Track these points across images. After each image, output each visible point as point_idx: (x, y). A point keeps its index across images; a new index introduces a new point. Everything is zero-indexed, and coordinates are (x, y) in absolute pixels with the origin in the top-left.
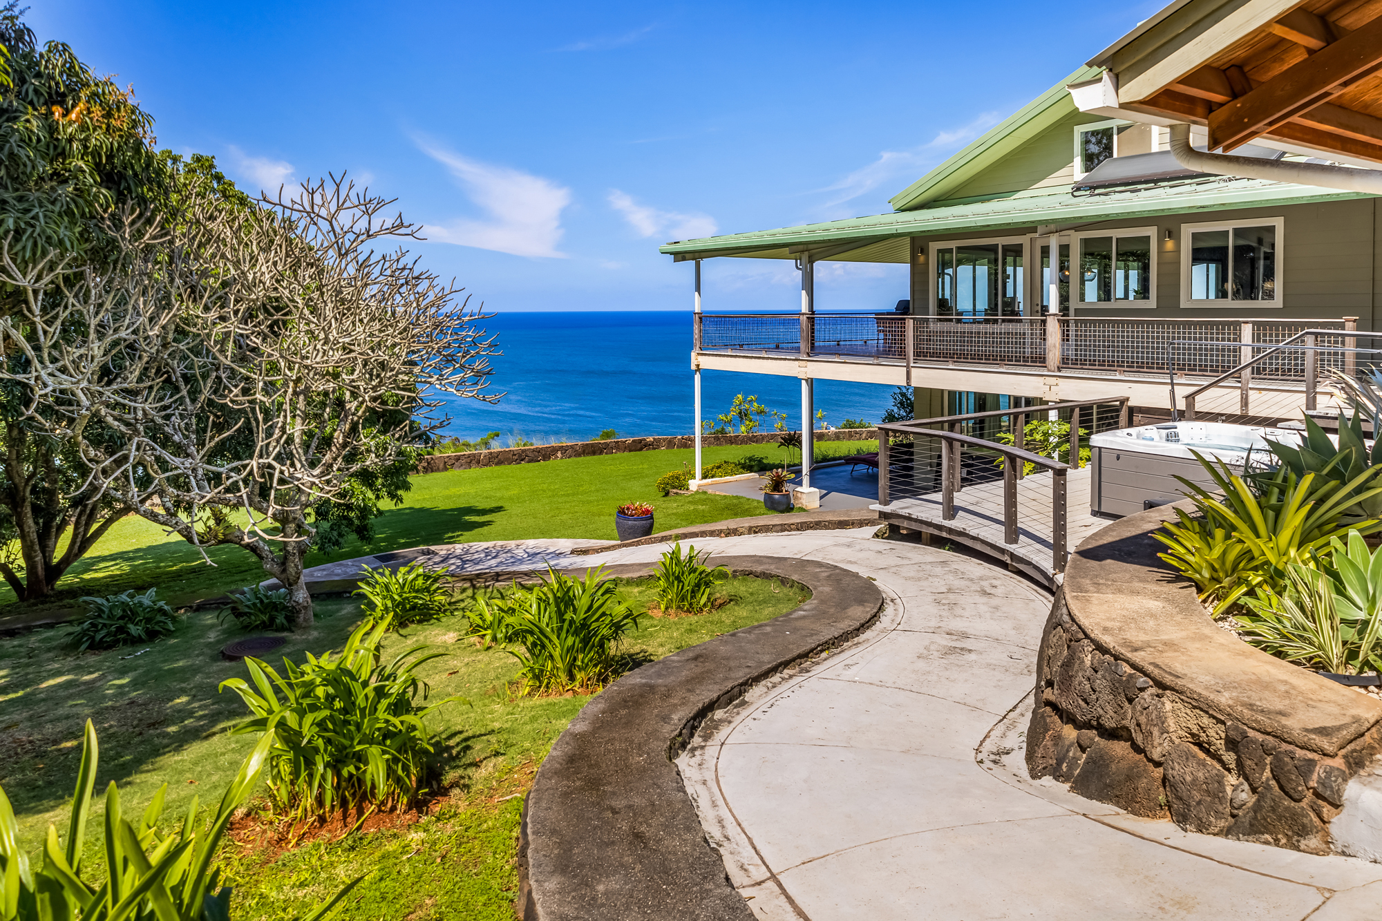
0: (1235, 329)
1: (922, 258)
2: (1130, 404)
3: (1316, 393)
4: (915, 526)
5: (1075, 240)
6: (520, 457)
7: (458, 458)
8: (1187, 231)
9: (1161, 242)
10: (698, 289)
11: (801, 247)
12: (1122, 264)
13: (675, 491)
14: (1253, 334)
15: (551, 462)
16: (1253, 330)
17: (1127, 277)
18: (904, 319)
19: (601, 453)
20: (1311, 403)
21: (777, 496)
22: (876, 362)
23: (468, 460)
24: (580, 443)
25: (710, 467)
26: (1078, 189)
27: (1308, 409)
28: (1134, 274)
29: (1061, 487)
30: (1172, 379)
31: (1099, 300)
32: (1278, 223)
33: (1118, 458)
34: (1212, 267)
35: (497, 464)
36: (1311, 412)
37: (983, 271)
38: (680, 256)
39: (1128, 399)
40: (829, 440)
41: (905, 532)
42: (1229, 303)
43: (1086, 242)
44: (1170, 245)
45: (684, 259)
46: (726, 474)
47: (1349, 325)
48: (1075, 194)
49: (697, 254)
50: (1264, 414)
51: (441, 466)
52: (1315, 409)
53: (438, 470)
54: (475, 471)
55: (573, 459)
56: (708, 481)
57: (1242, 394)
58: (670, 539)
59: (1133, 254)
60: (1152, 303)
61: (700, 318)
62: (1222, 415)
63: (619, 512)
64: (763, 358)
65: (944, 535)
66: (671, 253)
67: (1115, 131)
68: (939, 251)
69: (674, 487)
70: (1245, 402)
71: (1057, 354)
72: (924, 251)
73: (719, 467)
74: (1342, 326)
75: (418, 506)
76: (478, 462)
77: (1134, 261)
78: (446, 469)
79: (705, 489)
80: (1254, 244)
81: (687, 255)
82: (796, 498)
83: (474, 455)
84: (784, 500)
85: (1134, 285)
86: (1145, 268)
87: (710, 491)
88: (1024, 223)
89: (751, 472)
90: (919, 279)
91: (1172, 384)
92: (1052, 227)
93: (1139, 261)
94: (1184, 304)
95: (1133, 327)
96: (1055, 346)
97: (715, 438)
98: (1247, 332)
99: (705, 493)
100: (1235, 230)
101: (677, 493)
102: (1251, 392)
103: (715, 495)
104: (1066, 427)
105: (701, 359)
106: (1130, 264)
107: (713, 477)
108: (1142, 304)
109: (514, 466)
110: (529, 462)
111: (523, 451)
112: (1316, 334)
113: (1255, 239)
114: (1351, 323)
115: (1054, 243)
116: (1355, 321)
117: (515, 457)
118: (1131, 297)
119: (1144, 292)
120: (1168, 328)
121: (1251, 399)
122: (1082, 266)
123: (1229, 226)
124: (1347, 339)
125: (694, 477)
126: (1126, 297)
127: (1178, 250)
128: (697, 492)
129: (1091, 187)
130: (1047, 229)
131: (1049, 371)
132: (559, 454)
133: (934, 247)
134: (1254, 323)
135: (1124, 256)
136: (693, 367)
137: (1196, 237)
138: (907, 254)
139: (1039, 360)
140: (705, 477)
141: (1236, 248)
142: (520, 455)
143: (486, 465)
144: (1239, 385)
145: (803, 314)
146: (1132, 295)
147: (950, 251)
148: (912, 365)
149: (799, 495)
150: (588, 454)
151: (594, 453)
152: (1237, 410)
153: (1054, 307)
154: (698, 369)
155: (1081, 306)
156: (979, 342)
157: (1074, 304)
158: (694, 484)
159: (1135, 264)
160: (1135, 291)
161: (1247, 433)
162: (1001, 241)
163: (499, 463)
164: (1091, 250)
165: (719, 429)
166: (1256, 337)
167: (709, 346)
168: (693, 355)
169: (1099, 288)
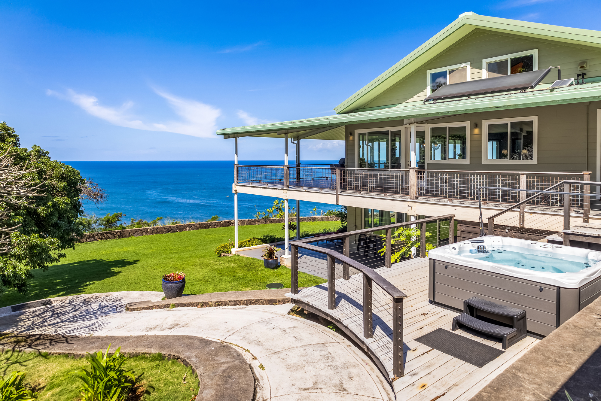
0: (516, 178)
1: (351, 138)
2: (455, 218)
3: (570, 217)
4: (311, 311)
5: (427, 128)
6: (168, 230)
7: (136, 231)
8: (486, 123)
9: (472, 129)
10: (236, 152)
11: (284, 131)
12: (452, 141)
13: (224, 254)
14: (527, 181)
15: (184, 232)
16: (527, 178)
17: (455, 147)
18: (335, 169)
19: (209, 227)
20: (567, 225)
21: (270, 260)
22: (321, 191)
23: (142, 232)
24: (198, 223)
25: (243, 241)
26: (427, 100)
27: (565, 229)
28: (458, 146)
29: (399, 311)
30: (480, 205)
31: (442, 159)
32: (535, 119)
33: (446, 268)
34: (495, 143)
35: (156, 233)
36: (567, 231)
37: (383, 144)
38: (227, 136)
39: (454, 216)
40: (318, 221)
41: (306, 313)
42: (507, 161)
43: (433, 130)
44: (476, 131)
45: (229, 137)
46: (252, 245)
47: (586, 177)
48: (425, 103)
49: (236, 135)
50: (534, 227)
51: (128, 235)
52: (569, 229)
53: (126, 237)
54: (145, 237)
55: (195, 231)
56: (242, 249)
57: (520, 215)
58: (169, 306)
59: (458, 137)
60: (467, 161)
61: (237, 167)
62: (508, 226)
63: (164, 278)
64: (266, 188)
65: (329, 319)
66: (222, 134)
67: (448, 72)
68: (360, 134)
69: (224, 252)
70: (522, 220)
71: (415, 189)
72: (352, 134)
73: (249, 241)
74: (582, 178)
75: (98, 259)
76: (147, 233)
77: (458, 140)
78: (130, 236)
79: (238, 253)
80: (518, 131)
81: (231, 136)
82: (281, 261)
83: (145, 229)
84: (274, 262)
85: (458, 151)
86: (464, 143)
87: (241, 255)
88: (396, 117)
89: (266, 243)
90: (349, 148)
91: (480, 208)
92: (412, 120)
93: (460, 140)
94: (484, 162)
95: (457, 176)
96: (414, 185)
97: (264, 220)
98: (523, 180)
99: (239, 255)
100: (511, 123)
101: (224, 255)
102: (525, 214)
103: (243, 257)
104: (419, 233)
105: (237, 187)
106: (456, 141)
107: (244, 246)
108: (462, 162)
109: (164, 234)
110: (173, 232)
111: (170, 227)
112: (570, 183)
113: (519, 129)
114: (587, 176)
115: (413, 129)
116: (589, 174)
117: (166, 230)
118: (457, 158)
119: (463, 156)
120: (477, 176)
121: (525, 218)
122: (431, 142)
123: (508, 121)
124: (585, 186)
125: (234, 247)
126: (455, 158)
127: (481, 134)
128: (235, 255)
129: (435, 100)
130: (409, 121)
131: (411, 199)
132: (188, 228)
133: (357, 132)
134: (527, 174)
135: (454, 137)
136: (234, 192)
137: (490, 126)
138: (344, 136)
139: (406, 191)
140: (240, 246)
141: (512, 133)
142: (168, 229)
143: (151, 234)
144: (519, 210)
145: (285, 166)
146: (457, 156)
147: (365, 134)
148: (339, 193)
149: (283, 259)
150: (202, 228)
151: (205, 228)
152: (517, 224)
153: (413, 164)
154: (236, 193)
155: (430, 162)
156: (373, 182)
157: (427, 161)
158: (234, 251)
159: (459, 141)
160: (459, 155)
161: (528, 245)
162: (390, 129)
163: (157, 233)
164: (436, 134)
165: (267, 216)
166: (528, 183)
167: (242, 181)
168: (233, 185)
169: (442, 153)
